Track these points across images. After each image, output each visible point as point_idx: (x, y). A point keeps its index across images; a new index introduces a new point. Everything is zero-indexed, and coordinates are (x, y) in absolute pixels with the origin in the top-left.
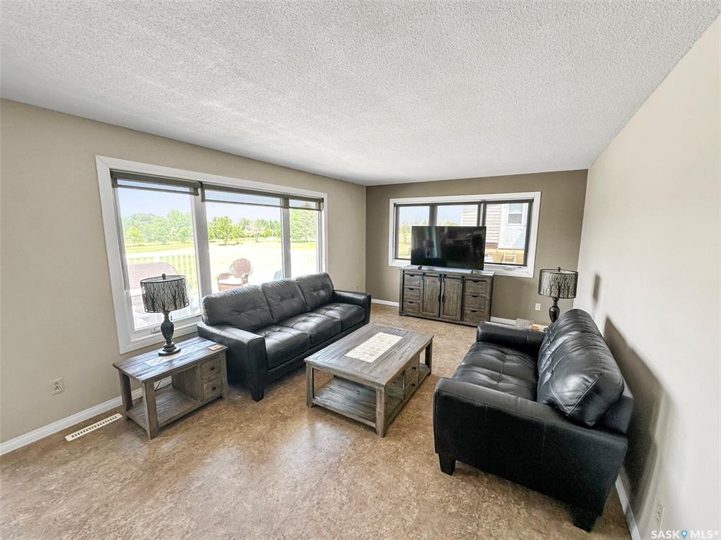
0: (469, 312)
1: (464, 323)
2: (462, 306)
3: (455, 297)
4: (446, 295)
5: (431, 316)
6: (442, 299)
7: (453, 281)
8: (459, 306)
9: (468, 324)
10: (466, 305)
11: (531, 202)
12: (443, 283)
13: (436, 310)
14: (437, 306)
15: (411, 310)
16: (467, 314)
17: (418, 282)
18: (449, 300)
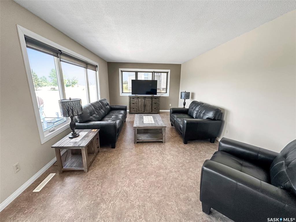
0: (154, 109)
1: (153, 113)
2: (152, 107)
3: (149, 104)
4: (146, 104)
5: (141, 112)
6: (145, 106)
7: (148, 99)
8: (151, 107)
9: (154, 113)
10: (153, 107)
11: (167, 73)
12: (145, 100)
13: (143, 110)
14: (143, 108)
15: (134, 111)
16: (153, 110)
17: (136, 101)
18: (147, 106)
